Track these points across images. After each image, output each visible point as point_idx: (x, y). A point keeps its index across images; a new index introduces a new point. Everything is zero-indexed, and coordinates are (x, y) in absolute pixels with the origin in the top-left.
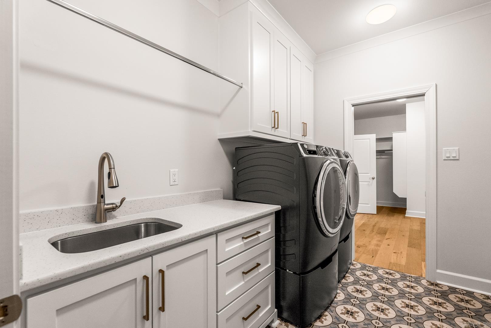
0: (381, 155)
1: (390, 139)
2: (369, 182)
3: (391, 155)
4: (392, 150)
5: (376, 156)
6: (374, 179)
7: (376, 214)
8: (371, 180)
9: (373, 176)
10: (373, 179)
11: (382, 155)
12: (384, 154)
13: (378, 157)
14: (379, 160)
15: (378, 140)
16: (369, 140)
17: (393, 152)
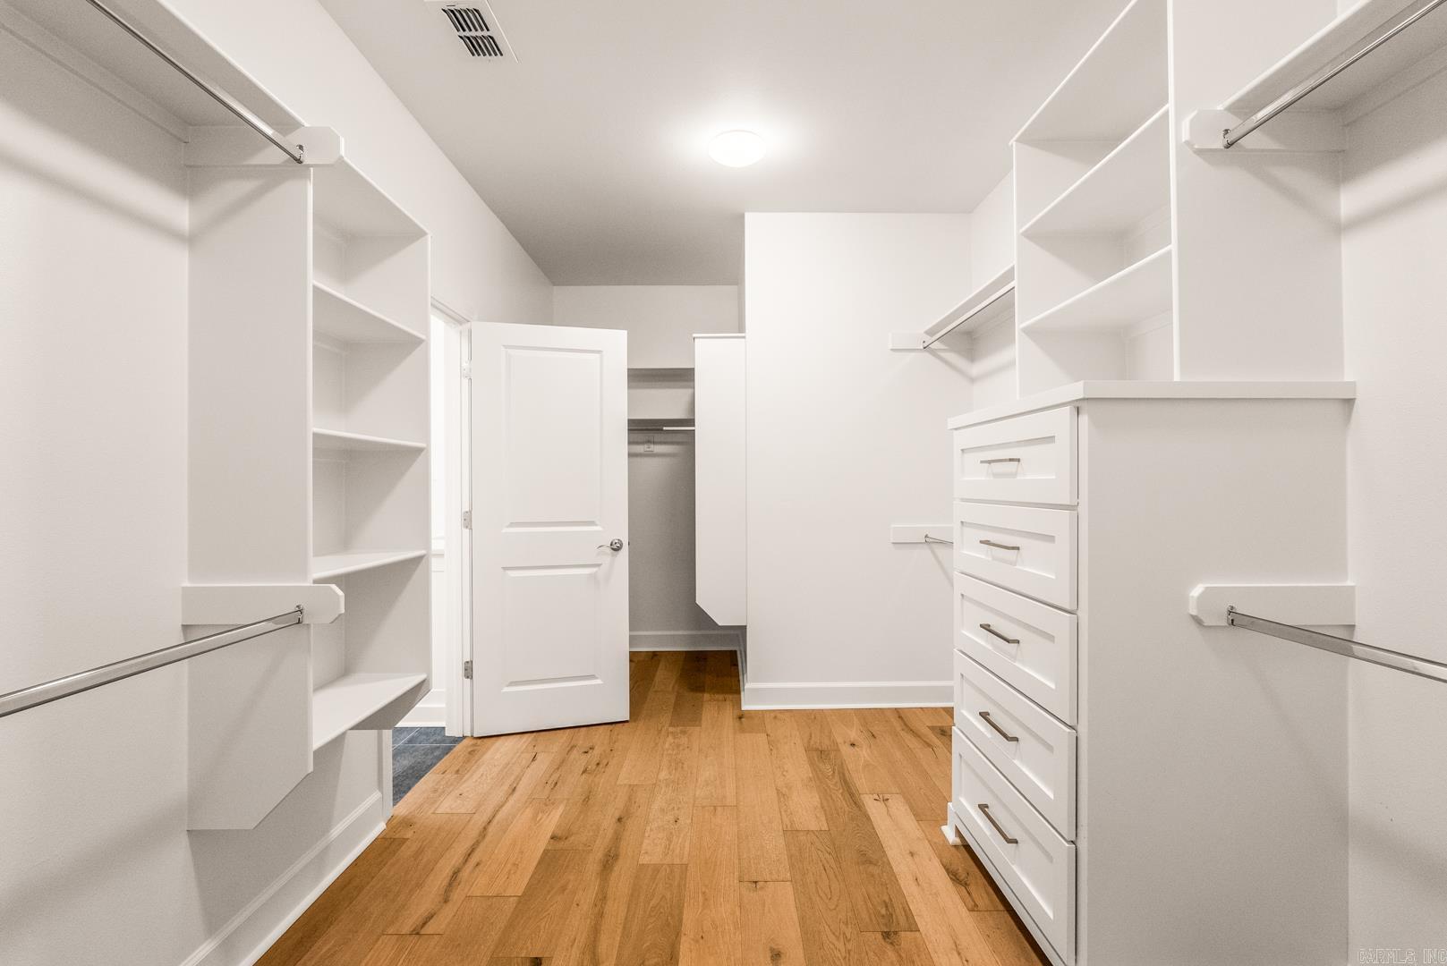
0: (649, 442)
1: (683, 377)
2: (599, 565)
3: (689, 441)
4: (691, 422)
5: (630, 443)
6: (621, 552)
7: (628, 719)
8: (607, 557)
9: (615, 537)
10: (616, 548)
11: (654, 443)
12: (658, 437)
13: (640, 449)
14: (639, 459)
15: (639, 377)
16: (598, 355)
17: (697, 428)
